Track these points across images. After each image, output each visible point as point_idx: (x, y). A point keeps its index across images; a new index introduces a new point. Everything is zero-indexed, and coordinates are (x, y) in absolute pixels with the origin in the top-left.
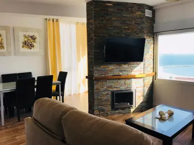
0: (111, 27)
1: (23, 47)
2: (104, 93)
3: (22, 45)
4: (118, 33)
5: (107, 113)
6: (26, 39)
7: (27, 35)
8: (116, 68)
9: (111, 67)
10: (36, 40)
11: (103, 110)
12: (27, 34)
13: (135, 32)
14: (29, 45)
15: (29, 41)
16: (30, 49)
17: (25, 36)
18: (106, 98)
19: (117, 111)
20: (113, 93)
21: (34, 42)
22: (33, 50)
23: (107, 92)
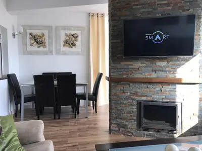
0: (137, 5)
1: (64, 46)
2: (126, 102)
3: (63, 43)
4: (149, 13)
5: (129, 132)
6: (67, 38)
7: (68, 34)
8: (145, 67)
9: (137, 64)
10: (78, 38)
11: (124, 127)
12: (69, 32)
13: (180, 8)
14: (70, 44)
15: (70, 40)
16: (72, 48)
17: (66, 35)
18: (129, 109)
19: (146, 133)
20: (140, 103)
21: (76, 41)
22: (74, 49)
23: (130, 101)
